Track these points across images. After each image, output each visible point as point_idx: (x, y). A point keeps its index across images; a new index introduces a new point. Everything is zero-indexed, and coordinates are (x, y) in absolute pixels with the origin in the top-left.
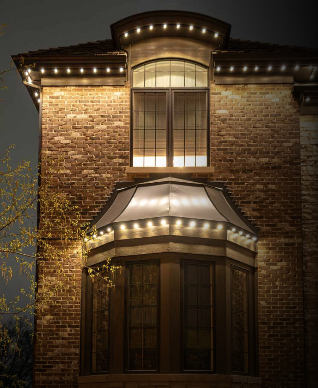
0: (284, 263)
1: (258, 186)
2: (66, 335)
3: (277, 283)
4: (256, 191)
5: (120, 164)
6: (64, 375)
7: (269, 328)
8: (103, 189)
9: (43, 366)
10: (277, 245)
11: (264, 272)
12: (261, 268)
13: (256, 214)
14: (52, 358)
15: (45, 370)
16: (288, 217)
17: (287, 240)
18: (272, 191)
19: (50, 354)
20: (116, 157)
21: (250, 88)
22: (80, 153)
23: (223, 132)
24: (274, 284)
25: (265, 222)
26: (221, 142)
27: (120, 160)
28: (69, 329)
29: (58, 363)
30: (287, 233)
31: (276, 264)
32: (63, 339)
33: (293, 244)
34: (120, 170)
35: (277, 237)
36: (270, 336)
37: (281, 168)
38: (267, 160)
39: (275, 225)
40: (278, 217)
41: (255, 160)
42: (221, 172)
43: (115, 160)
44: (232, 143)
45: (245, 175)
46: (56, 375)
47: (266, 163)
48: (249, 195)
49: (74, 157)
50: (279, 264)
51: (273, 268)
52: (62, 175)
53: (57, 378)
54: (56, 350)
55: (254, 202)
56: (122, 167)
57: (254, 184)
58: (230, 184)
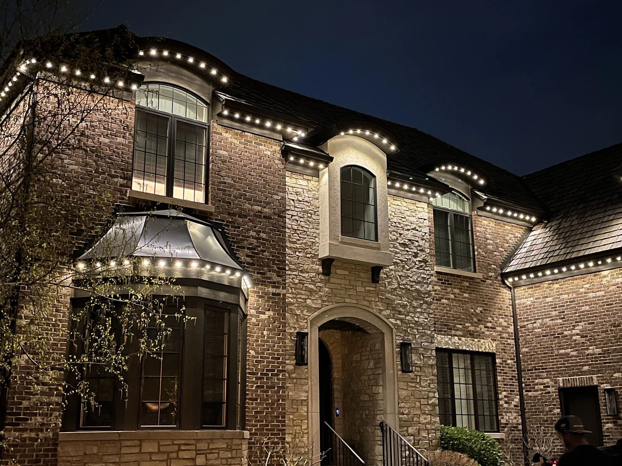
0: (271, 313)
1: (252, 233)
2: (47, 379)
3: (265, 333)
4: (249, 237)
5: (121, 185)
6: (42, 431)
7: (257, 378)
8: (100, 209)
9: (16, 419)
10: (266, 294)
11: (254, 320)
12: (251, 316)
13: (249, 260)
14: (27, 409)
15: (19, 425)
16: (275, 268)
17: (274, 290)
18: (263, 239)
19: (25, 403)
20: (117, 177)
21: (247, 136)
22: (77, 164)
23: (223, 173)
24: (262, 333)
25: (257, 269)
26: (221, 183)
27: (121, 181)
28: (51, 372)
29: (35, 414)
30: (274, 283)
31: (264, 313)
32: (44, 384)
33: (279, 294)
34: (121, 192)
35: (266, 286)
36: (257, 387)
37: (271, 218)
38: (260, 208)
39: (264, 274)
40: (268, 266)
41: (250, 206)
42: (220, 213)
43: (116, 180)
44: (231, 186)
45: (241, 220)
46: (31, 430)
47: (259, 212)
48: (244, 240)
49: (71, 167)
50: (267, 313)
51: (263, 317)
52: (56, 185)
53: (33, 435)
54: (34, 399)
55: (248, 248)
56: (123, 188)
57: (248, 230)
58: (228, 226)
